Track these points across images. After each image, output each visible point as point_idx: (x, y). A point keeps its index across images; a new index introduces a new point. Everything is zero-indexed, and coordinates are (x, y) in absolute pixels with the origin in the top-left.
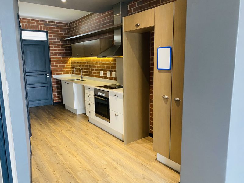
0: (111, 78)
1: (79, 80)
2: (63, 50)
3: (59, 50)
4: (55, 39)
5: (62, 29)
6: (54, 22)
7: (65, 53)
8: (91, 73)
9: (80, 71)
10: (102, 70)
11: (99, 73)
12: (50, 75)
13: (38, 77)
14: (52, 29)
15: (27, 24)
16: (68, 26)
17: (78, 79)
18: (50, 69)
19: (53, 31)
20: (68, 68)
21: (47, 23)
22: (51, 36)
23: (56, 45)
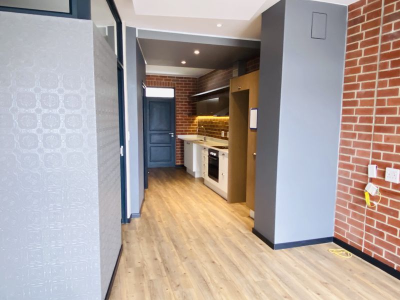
0: (225, 138)
2: (190, 108)
3: (185, 108)
4: (182, 96)
5: (190, 84)
7: (191, 111)
8: (214, 133)
10: (223, 130)
11: (221, 134)
13: (163, 136)
15: (155, 81)
16: (197, 81)
17: (201, 140)
18: (175, 128)
19: (181, 87)
20: (194, 128)
21: (176, 79)
22: (179, 93)
23: (183, 102)
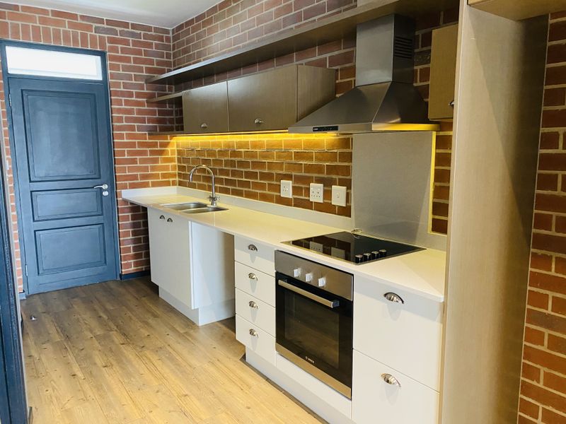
0: (326, 207)
1: (205, 206)
2: (153, 113)
3: (140, 112)
4: (130, 78)
5: (150, 45)
6: (126, 25)
7: (159, 121)
8: (247, 184)
9: (208, 179)
10: (288, 177)
11: (278, 188)
12: (113, 189)
13: (74, 194)
14: (120, 46)
15: (38, 25)
16: (168, 39)
17: (199, 205)
18: (112, 171)
19: (123, 50)
20: (167, 168)
21: (105, 26)
22: (117, 68)
23: (131, 95)
